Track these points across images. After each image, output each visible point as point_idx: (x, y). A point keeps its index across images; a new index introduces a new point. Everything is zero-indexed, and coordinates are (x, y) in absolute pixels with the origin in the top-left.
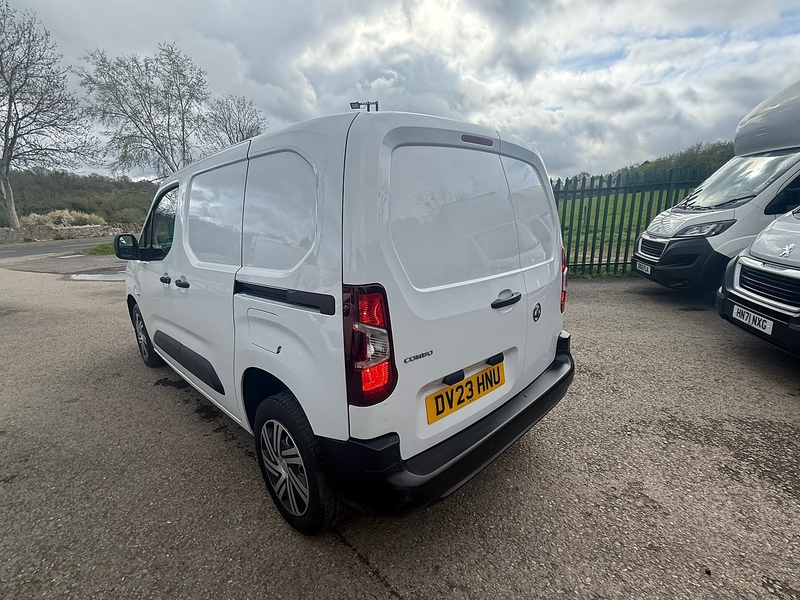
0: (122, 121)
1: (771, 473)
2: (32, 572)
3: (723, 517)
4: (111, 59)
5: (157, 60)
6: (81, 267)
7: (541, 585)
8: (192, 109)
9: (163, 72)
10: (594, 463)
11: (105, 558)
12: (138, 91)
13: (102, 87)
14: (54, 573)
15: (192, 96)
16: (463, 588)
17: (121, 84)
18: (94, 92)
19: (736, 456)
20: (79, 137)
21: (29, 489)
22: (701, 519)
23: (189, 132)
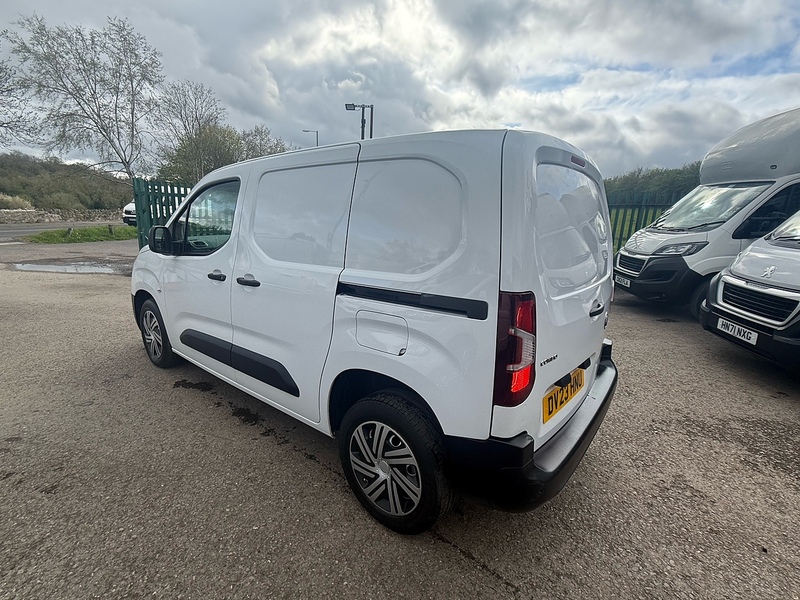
0: (61, 97)
1: (782, 464)
2: (126, 586)
3: (758, 504)
4: (51, 26)
5: (105, 34)
6: (26, 256)
7: (636, 569)
8: (143, 92)
9: (113, 48)
10: (637, 459)
11: (202, 568)
12: (81, 66)
13: (37, 57)
14: (151, 585)
15: (144, 77)
16: (569, 576)
17: (63, 57)
18: (29, 62)
19: (749, 450)
20: (13, 110)
21: (80, 500)
22: (742, 505)
23: (139, 116)
